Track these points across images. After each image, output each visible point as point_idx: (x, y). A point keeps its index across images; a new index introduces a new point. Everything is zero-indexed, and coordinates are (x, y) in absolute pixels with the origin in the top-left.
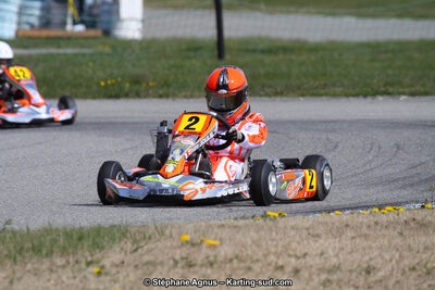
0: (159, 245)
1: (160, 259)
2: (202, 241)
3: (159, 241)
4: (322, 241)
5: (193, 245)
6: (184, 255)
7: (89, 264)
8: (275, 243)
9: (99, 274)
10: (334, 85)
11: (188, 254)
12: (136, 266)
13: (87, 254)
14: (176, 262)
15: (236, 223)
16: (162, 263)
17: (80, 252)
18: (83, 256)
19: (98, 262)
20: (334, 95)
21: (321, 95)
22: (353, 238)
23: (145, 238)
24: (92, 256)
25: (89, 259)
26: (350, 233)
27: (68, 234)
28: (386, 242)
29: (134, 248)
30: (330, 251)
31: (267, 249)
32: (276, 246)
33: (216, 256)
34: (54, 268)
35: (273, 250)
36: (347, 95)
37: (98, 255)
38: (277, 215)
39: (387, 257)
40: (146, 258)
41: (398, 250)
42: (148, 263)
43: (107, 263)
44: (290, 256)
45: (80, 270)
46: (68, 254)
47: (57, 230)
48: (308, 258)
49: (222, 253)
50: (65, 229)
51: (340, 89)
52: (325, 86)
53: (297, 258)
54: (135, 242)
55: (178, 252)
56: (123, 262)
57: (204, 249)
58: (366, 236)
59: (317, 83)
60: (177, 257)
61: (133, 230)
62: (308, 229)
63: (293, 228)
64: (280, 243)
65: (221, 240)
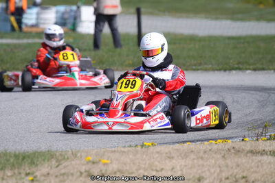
0: (73, 163)
1: (72, 172)
2: (100, 161)
3: (73, 160)
4: (174, 161)
5: (94, 163)
6: (87, 169)
7: (27, 174)
8: (144, 162)
9: (32, 180)
10: (206, 64)
11: (90, 169)
12: (56, 176)
13: (27, 168)
14: (81, 173)
15: (123, 149)
16: (72, 174)
17: (23, 167)
18: (24, 170)
19: (33, 174)
20: (206, 70)
21: (198, 70)
22: (194, 159)
23: (64, 158)
24: (30, 169)
25: (28, 172)
26: (192, 156)
27: (16, 156)
28: (213, 161)
29: (57, 164)
30: (178, 167)
31: (139, 166)
32: (145, 164)
33: (106, 170)
34: (5, 177)
35: (143, 166)
36: (214, 70)
37: (33, 169)
38: (150, 144)
39: (212, 171)
40: (63, 171)
41: (220, 167)
42: (64, 174)
43: (38, 174)
44: (153, 170)
45: (21, 179)
46: (15, 168)
47: (10, 153)
48: (163, 172)
49: (111, 169)
50: (15, 152)
51: (210, 66)
52: (200, 64)
53: (157, 171)
54: (58, 161)
55: (84, 167)
56: (48, 174)
57: (100, 166)
58: (202, 158)
59: (195, 62)
60: (83, 171)
61: (57, 154)
62: (167, 153)
63: (158, 153)
64: (148, 162)
65: (111, 160)
